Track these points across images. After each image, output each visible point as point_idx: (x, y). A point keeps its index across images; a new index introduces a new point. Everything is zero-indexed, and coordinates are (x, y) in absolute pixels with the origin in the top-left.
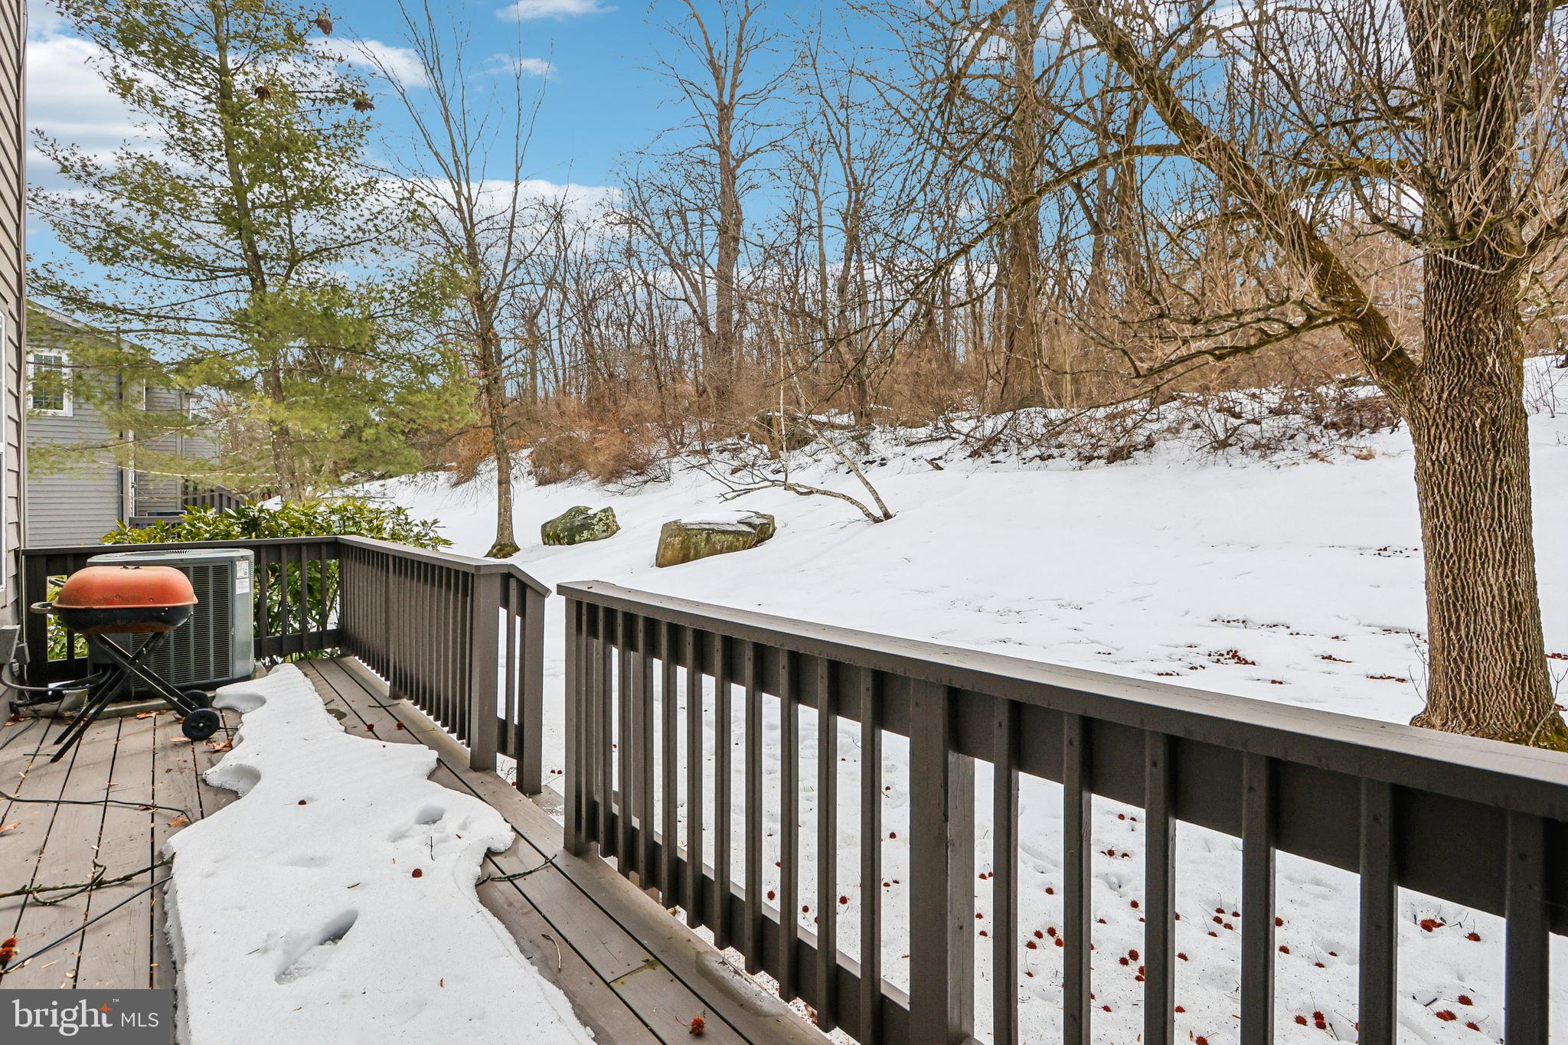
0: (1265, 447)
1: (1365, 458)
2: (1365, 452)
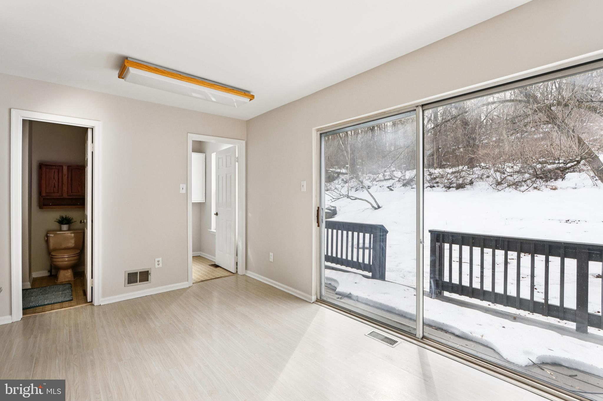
0: (516, 185)
1: (554, 189)
2: (554, 187)
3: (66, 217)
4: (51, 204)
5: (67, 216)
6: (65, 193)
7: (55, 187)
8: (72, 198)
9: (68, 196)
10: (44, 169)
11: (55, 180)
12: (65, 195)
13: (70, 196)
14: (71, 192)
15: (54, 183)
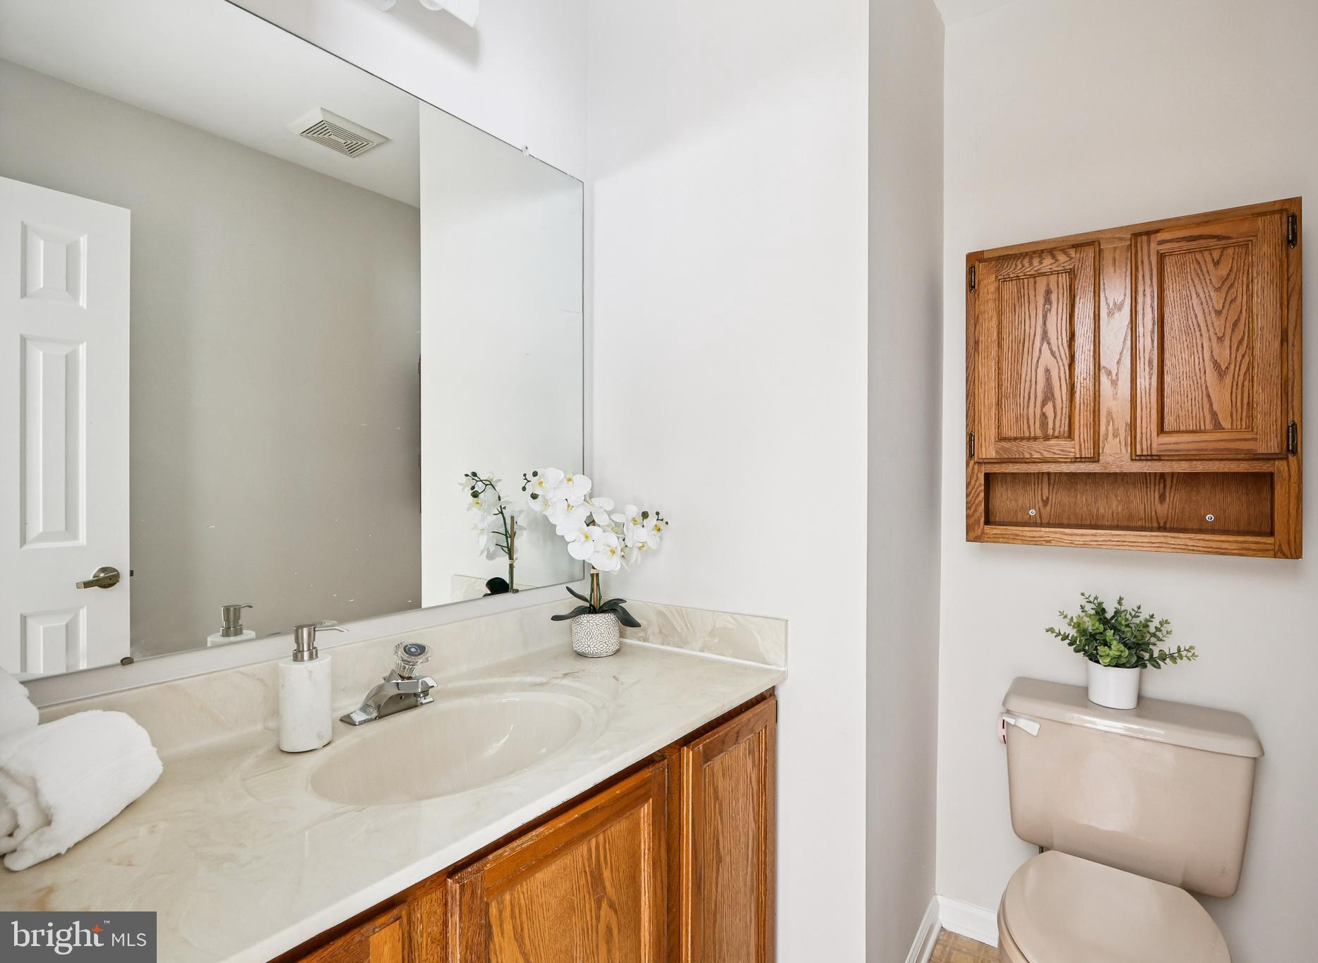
3: (1117, 613)
4: (1032, 512)
5: (1128, 606)
6: (1116, 435)
7: (1049, 396)
8: (1162, 476)
9: (1136, 458)
10: (988, 284)
11: (1049, 343)
12: (1115, 456)
13: (1151, 458)
14: (1154, 427)
15: (1047, 371)
